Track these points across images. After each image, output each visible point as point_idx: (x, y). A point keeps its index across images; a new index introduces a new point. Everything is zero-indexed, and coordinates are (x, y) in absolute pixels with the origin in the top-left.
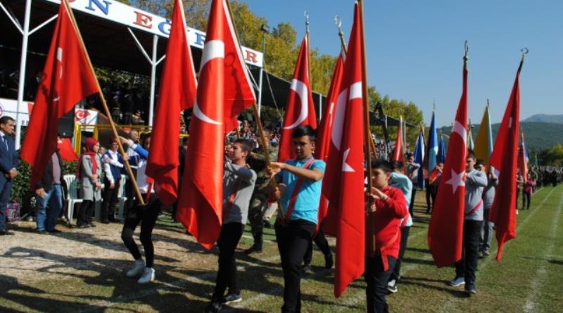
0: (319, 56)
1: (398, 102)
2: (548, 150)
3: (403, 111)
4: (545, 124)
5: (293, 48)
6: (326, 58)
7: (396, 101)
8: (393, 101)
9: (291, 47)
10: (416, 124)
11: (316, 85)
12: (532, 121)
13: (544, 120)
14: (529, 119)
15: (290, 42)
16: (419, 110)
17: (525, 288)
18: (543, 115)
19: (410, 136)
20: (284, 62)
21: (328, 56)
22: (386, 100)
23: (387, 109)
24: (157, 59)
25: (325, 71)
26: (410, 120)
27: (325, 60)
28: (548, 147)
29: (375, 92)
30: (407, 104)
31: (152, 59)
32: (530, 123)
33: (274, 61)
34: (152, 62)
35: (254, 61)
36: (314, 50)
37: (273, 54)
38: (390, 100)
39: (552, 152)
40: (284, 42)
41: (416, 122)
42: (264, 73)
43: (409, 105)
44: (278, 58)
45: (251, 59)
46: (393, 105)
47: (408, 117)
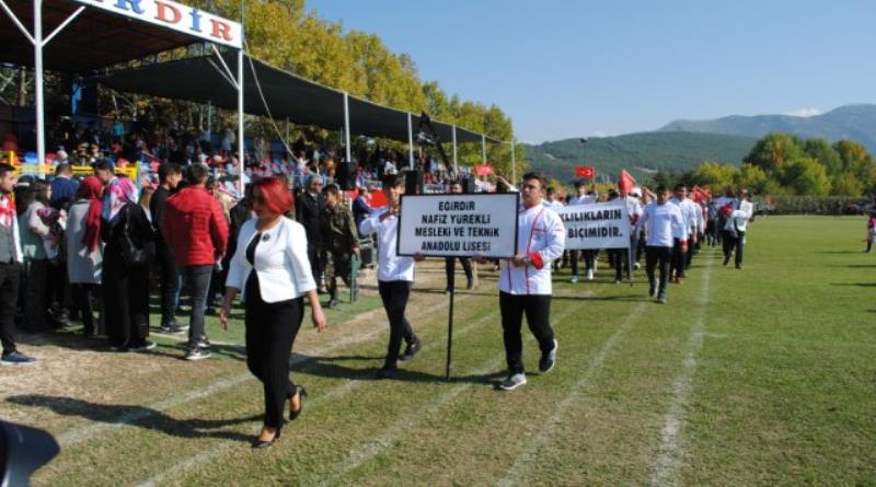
0: (346, 32)
1: (475, 104)
2: (692, 172)
3: (482, 119)
4: (688, 134)
5: (302, 20)
6: (357, 36)
7: (471, 104)
8: (465, 104)
9: (297, 18)
10: (503, 139)
11: (342, 79)
12: (670, 130)
13: (686, 129)
14: (665, 128)
15: (296, 9)
16: (506, 118)
17: (665, 394)
18: (685, 122)
19: (494, 157)
20: (287, 41)
21: (361, 33)
22: (454, 102)
23: (458, 116)
24: (44, 37)
25: (356, 58)
26: (493, 132)
27: (355, 41)
28: (693, 168)
29: (438, 90)
30: (488, 108)
31: (33, 34)
32: (668, 134)
33: (270, 41)
34: (33, 41)
35: (226, 38)
36: (336, 23)
37: (266, 28)
38: (461, 104)
39: (698, 174)
40: (284, 9)
41: (502, 135)
42: (246, 59)
43: (492, 109)
44: (275, 37)
45: (221, 34)
46: (467, 111)
47: (490, 129)
